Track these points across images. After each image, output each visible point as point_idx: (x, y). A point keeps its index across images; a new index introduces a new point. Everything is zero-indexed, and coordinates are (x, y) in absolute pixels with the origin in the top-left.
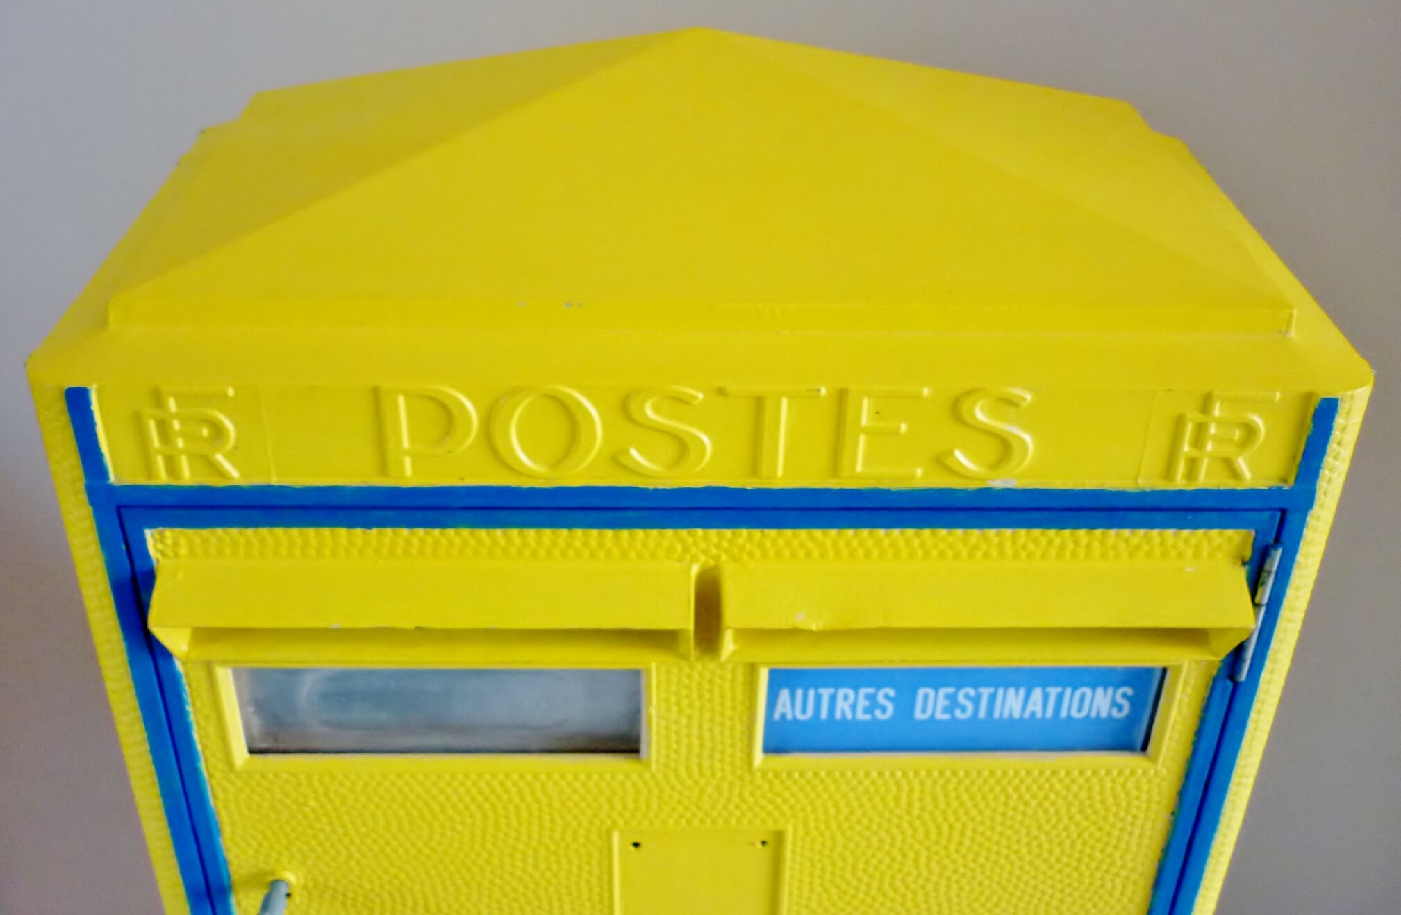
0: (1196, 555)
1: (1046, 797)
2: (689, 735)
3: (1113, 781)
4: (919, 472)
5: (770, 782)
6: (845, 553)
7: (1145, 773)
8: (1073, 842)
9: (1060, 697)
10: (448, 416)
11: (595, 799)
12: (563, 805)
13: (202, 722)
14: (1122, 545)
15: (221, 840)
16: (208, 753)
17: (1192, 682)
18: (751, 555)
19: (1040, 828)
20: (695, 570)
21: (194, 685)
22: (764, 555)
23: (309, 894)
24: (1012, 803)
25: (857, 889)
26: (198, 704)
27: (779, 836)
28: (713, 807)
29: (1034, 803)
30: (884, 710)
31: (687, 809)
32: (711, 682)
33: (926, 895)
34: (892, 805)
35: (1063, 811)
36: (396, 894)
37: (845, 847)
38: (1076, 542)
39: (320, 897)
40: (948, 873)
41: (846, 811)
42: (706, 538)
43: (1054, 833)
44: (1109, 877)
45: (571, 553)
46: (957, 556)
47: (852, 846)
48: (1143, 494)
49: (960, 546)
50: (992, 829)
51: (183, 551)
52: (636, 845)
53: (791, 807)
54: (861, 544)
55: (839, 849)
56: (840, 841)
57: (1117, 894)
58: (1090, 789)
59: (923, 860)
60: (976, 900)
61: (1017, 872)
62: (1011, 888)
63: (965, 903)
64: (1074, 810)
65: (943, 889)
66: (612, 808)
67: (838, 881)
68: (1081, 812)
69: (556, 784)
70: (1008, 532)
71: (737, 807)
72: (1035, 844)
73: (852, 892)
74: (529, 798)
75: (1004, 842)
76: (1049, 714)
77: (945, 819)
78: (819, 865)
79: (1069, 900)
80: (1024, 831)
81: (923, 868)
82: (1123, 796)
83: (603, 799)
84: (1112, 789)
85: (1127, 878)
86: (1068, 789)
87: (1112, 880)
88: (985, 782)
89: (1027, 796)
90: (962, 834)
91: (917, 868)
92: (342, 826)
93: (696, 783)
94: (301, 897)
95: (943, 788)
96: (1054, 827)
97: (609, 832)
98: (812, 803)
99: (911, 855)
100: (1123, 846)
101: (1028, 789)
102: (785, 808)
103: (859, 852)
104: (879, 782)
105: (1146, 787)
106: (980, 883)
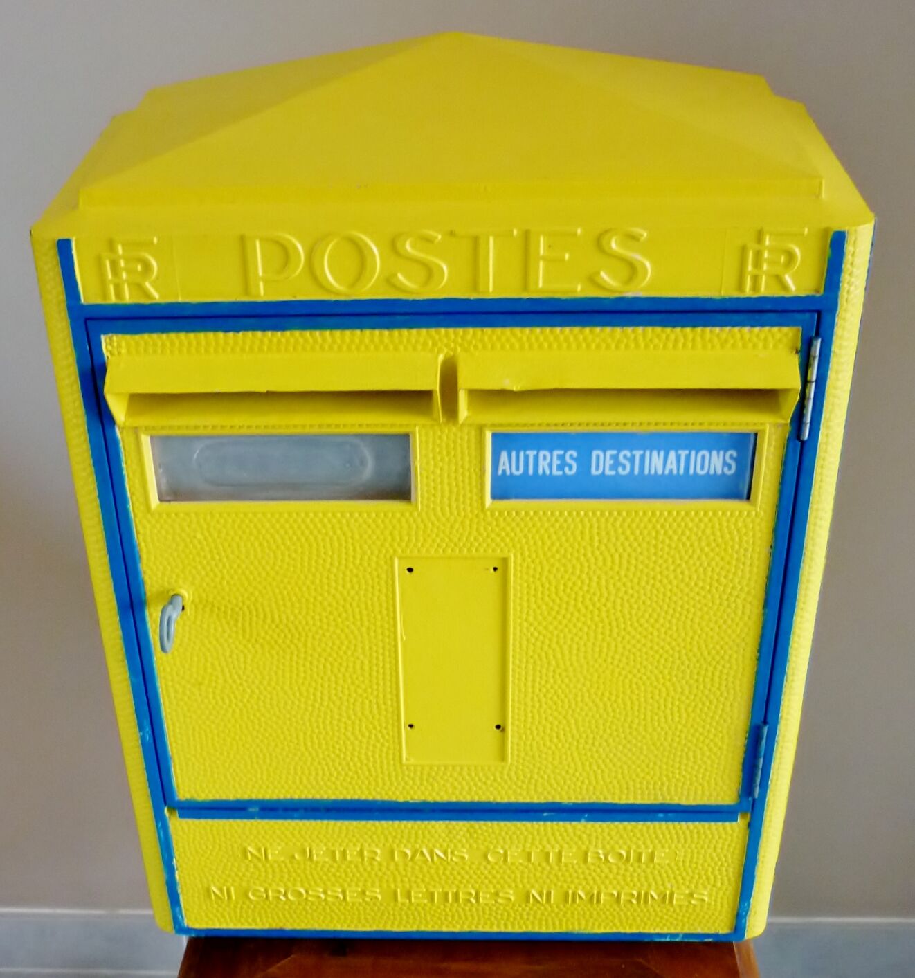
0: (765, 347)
1: (683, 533)
2: (442, 483)
3: (728, 521)
4: (579, 288)
5: (497, 520)
6: (536, 346)
7: (749, 514)
8: (705, 569)
9: (688, 458)
10: (286, 253)
11: (382, 533)
12: (361, 537)
13: (131, 475)
14: (716, 340)
15: (141, 566)
16: (134, 498)
17: (774, 443)
18: (476, 347)
19: (681, 558)
20: (441, 357)
21: (126, 447)
22: (484, 347)
23: (196, 607)
24: (661, 538)
25: (560, 606)
26: (129, 462)
27: (505, 561)
28: (460, 540)
29: (676, 538)
30: (571, 468)
31: (442, 540)
32: (455, 442)
33: (608, 611)
34: (579, 538)
35: (696, 544)
36: (252, 607)
37: (550, 571)
38: (685, 337)
39: (203, 609)
40: (621, 594)
41: (548, 543)
42: (447, 335)
44: (732, 599)
45: (363, 348)
46: (608, 347)
47: (554, 571)
48: (724, 300)
49: (609, 340)
50: (649, 558)
51: (123, 351)
52: (410, 570)
53: (512, 540)
54: (546, 339)
55: (546, 573)
56: (546, 567)
57: (740, 612)
58: (713, 527)
59: (603, 582)
60: (643, 616)
61: (669, 594)
62: (665, 607)
63: (635, 619)
64: (703, 544)
65: (619, 608)
66: (393, 540)
67: (547, 599)
68: (708, 545)
69: (356, 520)
70: (640, 330)
71: (476, 539)
72: (679, 571)
73: (556, 608)
74: (339, 532)
75: (658, 569)
76: (682, 471)
77: (616, 550)
78: (533, 587)
79: (706, 617)
80: (670, 560)
81: (604, 590)
82: (736, 533)
83: (387, 532)
84: (728, 527)
85: (745, 599)
86: (698, 526)
87: (735, 601)
88: (641, 520)
89: (670, 532)
90: (629, 562)
91: (600, 590)
92: (218, 554)
93: (448, 520)
94: (191, 610)
95: (613, 525)
96: (691, 557)
97: (391, 559)
98: (525, 536)
99: (595, 579)
100: (740, 573)
101: (670, 526)
102: (508, 540)
103: (559, 576)
104: (570, 520)
105: (751, 526)
106: (644, 603)
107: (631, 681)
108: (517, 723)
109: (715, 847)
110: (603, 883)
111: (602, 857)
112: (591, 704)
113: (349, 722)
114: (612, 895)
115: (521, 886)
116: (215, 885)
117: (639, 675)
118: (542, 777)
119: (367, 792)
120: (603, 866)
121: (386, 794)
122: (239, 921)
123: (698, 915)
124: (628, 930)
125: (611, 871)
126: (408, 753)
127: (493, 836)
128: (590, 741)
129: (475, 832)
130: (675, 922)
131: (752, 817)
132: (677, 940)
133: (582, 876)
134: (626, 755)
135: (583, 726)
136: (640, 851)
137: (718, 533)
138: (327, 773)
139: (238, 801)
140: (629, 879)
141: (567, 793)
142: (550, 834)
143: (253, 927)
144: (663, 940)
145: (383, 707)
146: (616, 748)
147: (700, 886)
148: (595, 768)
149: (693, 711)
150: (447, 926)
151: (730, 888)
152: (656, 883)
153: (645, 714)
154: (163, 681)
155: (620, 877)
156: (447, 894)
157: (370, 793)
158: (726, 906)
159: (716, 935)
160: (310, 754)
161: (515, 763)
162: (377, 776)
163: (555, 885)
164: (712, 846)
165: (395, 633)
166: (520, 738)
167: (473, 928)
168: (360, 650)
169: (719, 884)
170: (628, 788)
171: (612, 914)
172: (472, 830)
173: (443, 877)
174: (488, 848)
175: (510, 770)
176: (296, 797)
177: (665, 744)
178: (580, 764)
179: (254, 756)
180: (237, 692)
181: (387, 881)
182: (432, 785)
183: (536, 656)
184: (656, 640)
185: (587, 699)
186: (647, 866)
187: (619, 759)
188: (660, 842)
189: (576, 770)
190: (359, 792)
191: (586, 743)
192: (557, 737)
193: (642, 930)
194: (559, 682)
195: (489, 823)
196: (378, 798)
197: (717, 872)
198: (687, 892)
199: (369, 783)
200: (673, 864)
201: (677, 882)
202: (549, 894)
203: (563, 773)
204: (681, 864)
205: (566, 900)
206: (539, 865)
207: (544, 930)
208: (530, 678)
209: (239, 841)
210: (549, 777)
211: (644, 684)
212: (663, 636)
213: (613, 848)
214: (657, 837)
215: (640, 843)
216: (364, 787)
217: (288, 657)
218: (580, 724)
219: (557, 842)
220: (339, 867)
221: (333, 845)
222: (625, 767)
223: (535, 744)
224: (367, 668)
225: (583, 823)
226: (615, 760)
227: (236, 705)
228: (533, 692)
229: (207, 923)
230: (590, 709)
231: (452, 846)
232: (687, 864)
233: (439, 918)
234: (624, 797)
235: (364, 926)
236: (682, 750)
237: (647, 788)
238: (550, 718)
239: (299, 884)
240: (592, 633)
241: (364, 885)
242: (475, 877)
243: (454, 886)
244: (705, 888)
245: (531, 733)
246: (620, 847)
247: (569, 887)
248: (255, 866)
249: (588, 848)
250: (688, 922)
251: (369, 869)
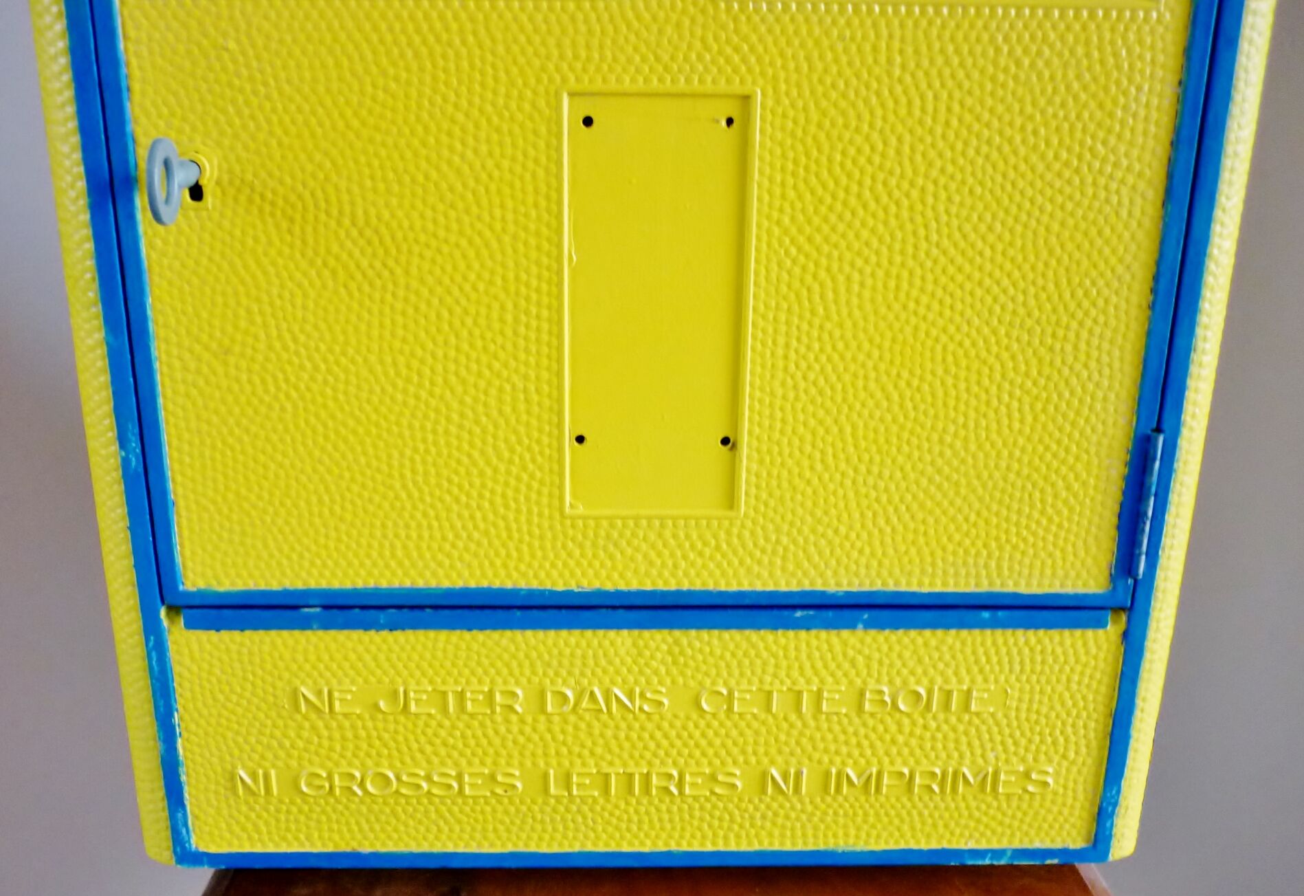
1: (1039, 53)
3: (1113, 30)
5: (736, 19)
7: (1146, 19)
8: (1072, 126)
11: (544, 43)
12: (508, 50)
15: (128, 105)
19: (1034, 104)
23: (224, 193)
24: (1002, 61)
25: (834, 196)
27: (746, 99)
28: (672, 58)
29: (1027, 62)
31: (644, 59)
33: (911, 208)
34: (870, 60)
36: (319, 194)
37: (820, 126)
39: (236, 199)
40: (934, 173)
41: (819, 66)
43: (1050, 110)
44: (1114, 186)
47: (827, 123)
50: (982, 102)
52: (588, 121)
53: (759, 60)
55: (813, 129)
56: (815, 116)
57: (1124, 213)
58: (1087, 43)
60: (968, 219)
61: (1012, 174)
62: (1006, 201)
63: (955, 223)
65: (930, 201)
66: (562, 57)
67: (813, 180)
68: (1079, 77)
71: (700, 58)
72: (1030, 127)
73: (828, 200)
74: (471, 39)
75: (996, 124)
77: (930, 86)
78: (791, 156)
79: (1071, 222)
80: (1017, 107)
81: (907, 163)
82: (1124, 52)
83: (551, 41)
84: (1112, 43)
85: (1134, 188)
86: (1062, 39)
87: (1118, 192)
88: (972, 26)
89: (1019, 51)
90: (949, 110)
91: (900, 164)
92: (265, 84)
93: (654, 18)
94: (214, 196)
95: (926, 34)
96: (1050, 102)
97: (558, 95)
98: (782, 54)
99: (893, 141)
100: (1128, 134)
101: (1019, 40)
102: (753, 59)
103: (835, 133)
104: (856, 22)
105: (1149, 40)
106: (971, 192)
107: (945, 348)
108: (757, 430)
109: (1069, 680)
110: (887, 754)
111: (887, 699)
112: (879, 395)
113: (477, 430)
114: (901, 774)
115: (753, 760)
116: (244, 767)
117: (958, 337)
118: (795, 542)
119: (502, 573)
120: (888, 719)
121: (536, 576)
122: (284, 839)
123: (1037, 813)
124: (924, 846)
125: (900, 731)
126: (574, 494)
127: (711, 660)
128: (875, 470)
129: (682, 653)
130: (999, 830)
131: (1129, 621)
132: (1003, 862)
133: (854, 741)
134: (932, 498)
135: (865, 438)
136: (948, 687)
137: (1096, 54)
138: (438, 535)
139: (286, 593)
140: (928, 745)
141: (835, 573)
142: (804, 656)
143: (308, 849)
144: (980, 862)
145: (535, 398)
146: (917, 483)
147: (1042, 757)
148: (882, 522)
149: (1044, 410)
150: (630, 844)
151: (1089, 761)
152: (972, 754)
153: (966, 416)
154: (163, 346)
155: (914, 742)
156: (630, 776)
157: (509, 576)
158: (1081, 796)
159: (1064, 852)
160: (410, 496)
161: (752, 513)
162: (521, 541)
163: (810, 759)
164: (1064, 678)
165: (559, 246)
166: (761, 462)
167: (673, 847)
168: (499, 282)
169: (1072, 755)
170: (933, 564)
171: (898, 815)
172: (676, 650)
173: (627, 745)
174: (701, 684)
175: (743, 526)
176: (384, 584)
177: (997, 475)
178: (857, 515)
179: (314, 499)
180: (288, 368)
181: (533, 755)
182: (611, 557)
183: (792, 296)
184: (988, 266)
185: (872, 385)
186: (959, 720)
187: (922, 506)
188: (981, 671)
189: (851, 528)
190: (490, 573)
191: (869, 472)
192: (822, 461)
193: (945, 845)
194: (829, 348)
195: (704, 634)
196: (522, 584)
197: (1069, 730)
198: (1021, 769)
199: (508, 555)
200: (1000, 715)
201: (1005, 751)
202: (799, 775)
203: (830, 533)
204: (1013, 714)
205: (826, 788)
206: (786, 719)
207: (788, 847)
208: (781, 340)
209: (286, 675)
210: (806, 540)
211: (966, 355)
212: (999, 258)
213: (905, 683)
214: (977, 662)
215: (950, 672)
216: (498, 562)
217: (377, 296)
218: (861, 433)
219: (816, 674)
220: (454, 727)
221: (444, 682)
222: (931, 521)
223: (785, 474)
224: (509, 318)
225: (860, 632)
226: (915, 507)
227: (288, 396)
228: (786, 369)
229: (230, 844)
230: (877, 405)
231: (643, 680)
232: (1023, 715)
233: (617, 828)
234: (927, 581)
235: (492, 845)
236: (1023, 487)
237: (965, 564)
238: (812, 422)
239: (385, 762)
240: (884, 250)
241: (495, 763)
242: (678, 743)
243: (643, 763)
244: (1050, 761)
245: (780, 454)
246: (918, 683)
247: (831, 762)
248: (314, 728)
249: (864, 682)
250: (1019, 828)
251: (503, 729)
